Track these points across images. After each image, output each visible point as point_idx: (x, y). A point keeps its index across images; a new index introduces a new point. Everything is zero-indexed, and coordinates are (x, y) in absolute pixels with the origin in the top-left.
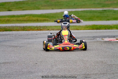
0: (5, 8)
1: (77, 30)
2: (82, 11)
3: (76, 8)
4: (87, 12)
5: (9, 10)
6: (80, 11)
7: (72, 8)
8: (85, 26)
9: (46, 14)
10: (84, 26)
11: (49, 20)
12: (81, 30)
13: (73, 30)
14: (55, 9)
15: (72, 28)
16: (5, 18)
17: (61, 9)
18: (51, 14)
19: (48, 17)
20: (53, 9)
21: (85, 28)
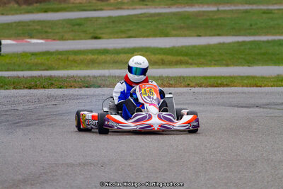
0: (85, 32)
1: (257, 86)
2: (268, 42)
3: (253, 35)
4: (280, 43)
5: (96, 38)
6: (263, 42)
7: (245, 35)
8: (276, 77)
9: (182, 47)
10: (273, 78)
11: (190, 61)
12: (265, 86)
13: (247, 86)
14: (206, 35)
15: (246, 82)
16: (85, 57)
17: (219, 35)
18: (194, 46)
19: (186, 54)
20: (200, 36)
21: (274, 81)
